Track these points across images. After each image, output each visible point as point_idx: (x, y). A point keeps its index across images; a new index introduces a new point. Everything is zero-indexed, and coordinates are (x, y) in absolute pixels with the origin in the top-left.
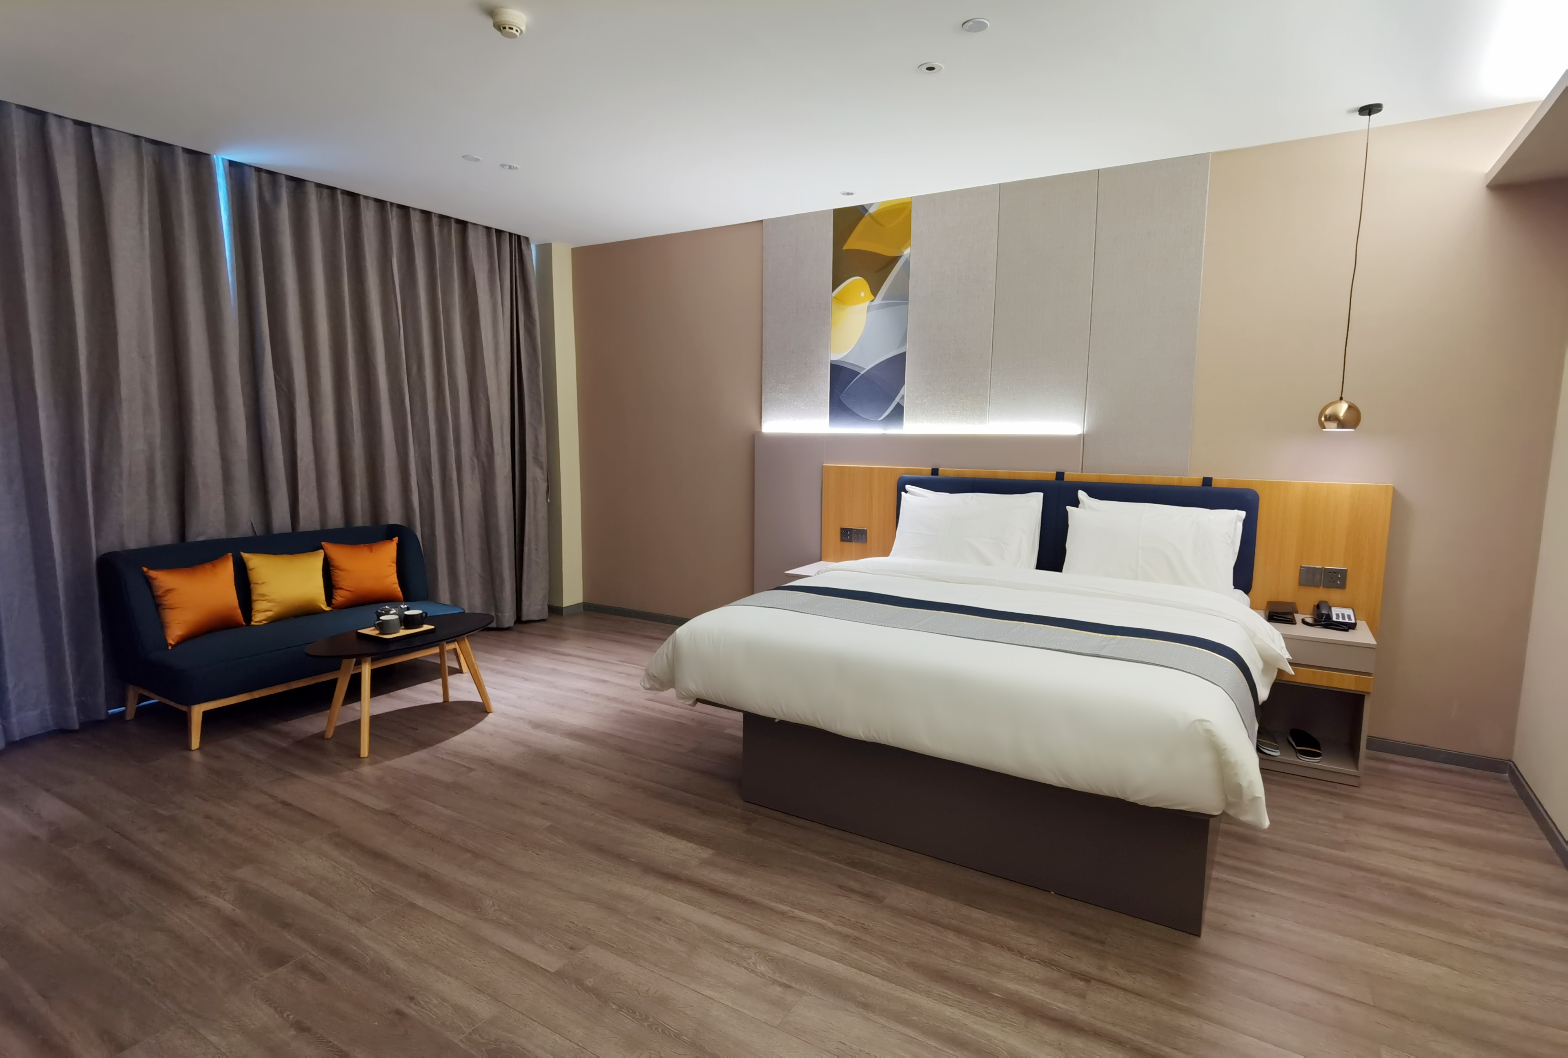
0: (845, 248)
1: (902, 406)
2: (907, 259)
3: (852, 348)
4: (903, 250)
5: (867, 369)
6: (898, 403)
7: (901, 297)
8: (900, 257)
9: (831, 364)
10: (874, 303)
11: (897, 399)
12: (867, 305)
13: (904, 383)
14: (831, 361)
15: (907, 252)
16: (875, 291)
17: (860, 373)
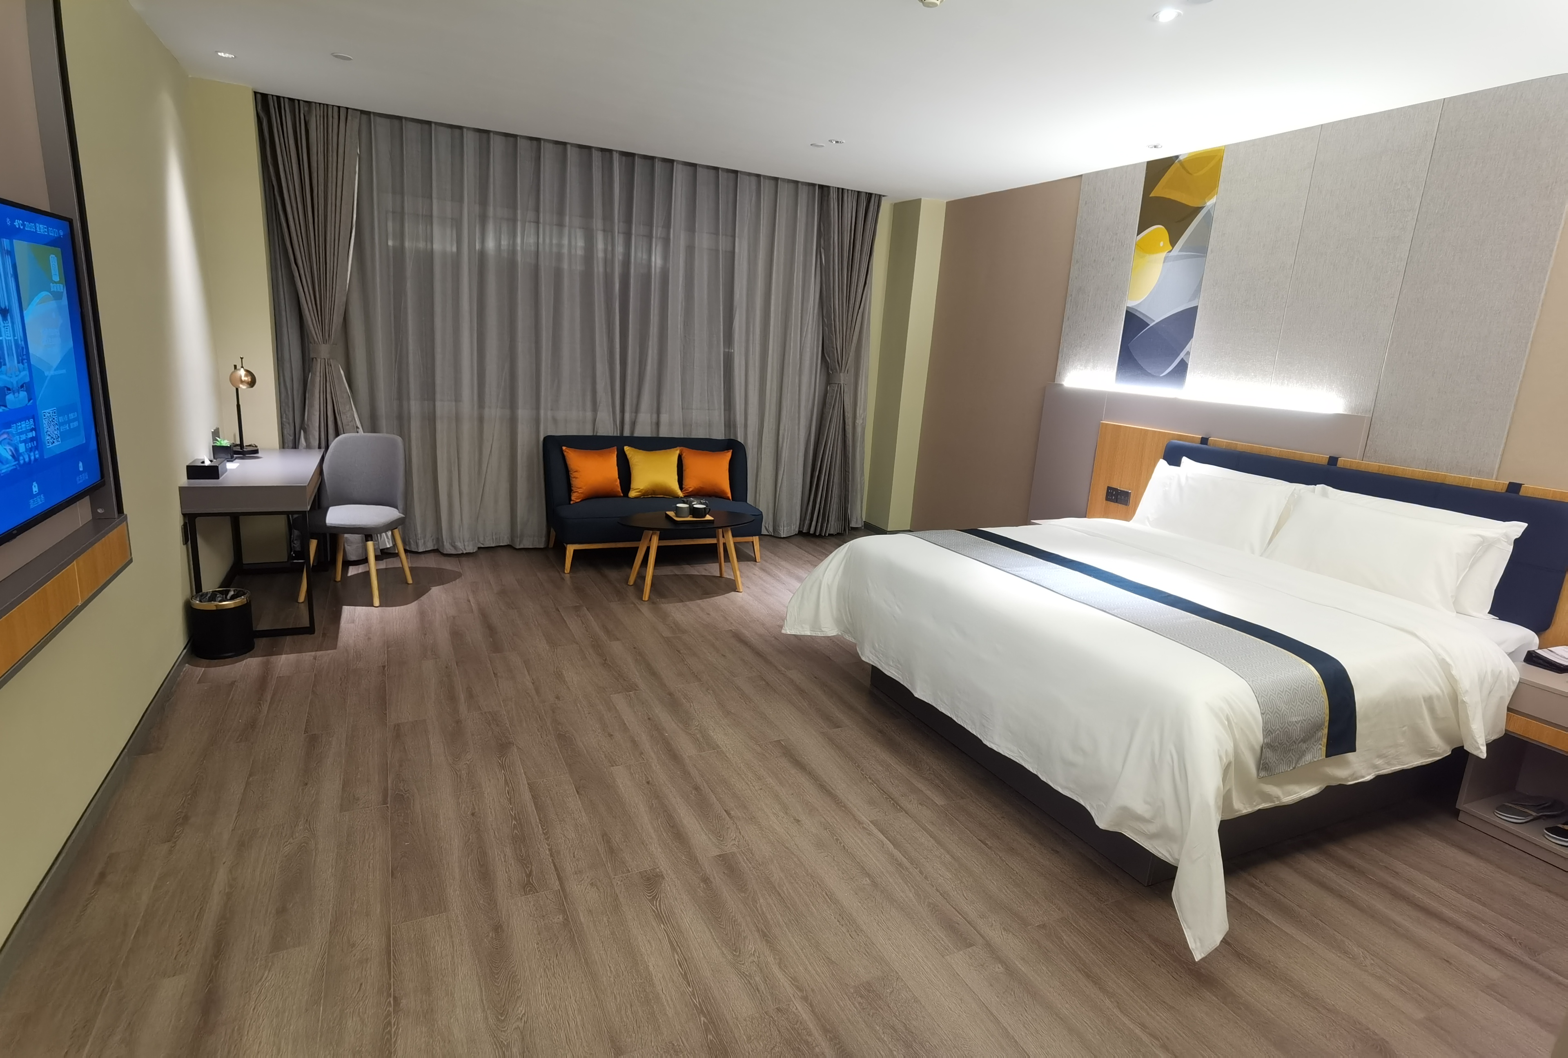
0: (1150, 196)
1: (1186, 363)
2: (1209, 210)
3: (1146, 296)
4: (1206, 201)
5: (1157, 321)
6: (1182, 359)
7: (1200, 249)
8: (1202, 208)
9: (1127, 311)
10: (1171, 254)
11: (1182, 355)
12: (1164, 256)
13: (1192, 337)
14: (1127, 307)
15: (1210, 203)
16: (1173, 242)
17: (1149, 325)
